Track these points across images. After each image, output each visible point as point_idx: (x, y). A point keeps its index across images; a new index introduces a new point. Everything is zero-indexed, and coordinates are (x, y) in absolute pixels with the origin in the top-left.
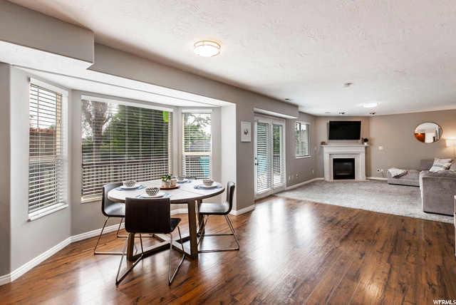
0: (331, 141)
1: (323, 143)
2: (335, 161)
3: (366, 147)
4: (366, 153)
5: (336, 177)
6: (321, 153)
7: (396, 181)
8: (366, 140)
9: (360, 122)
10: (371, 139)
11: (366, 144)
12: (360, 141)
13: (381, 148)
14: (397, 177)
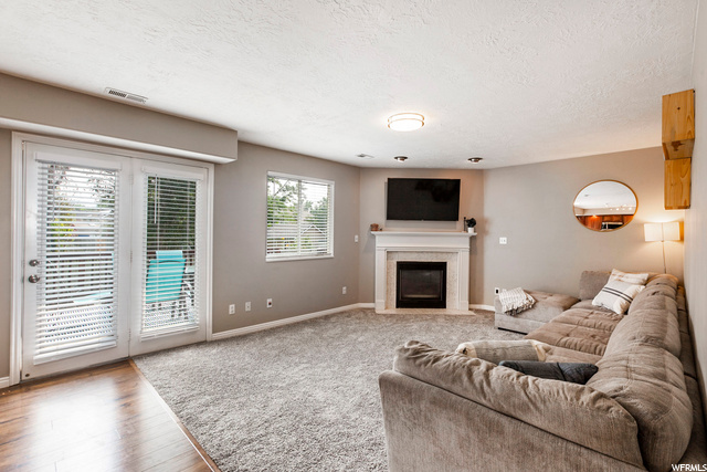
0: (392, 222)
1: (375, 227)
2: (402, 266)
3: (472, 238)
4: (473, 251)
5: (401, 303)
6: (371, 249)
7: (510, 322)
8: (472, 223)
9: (458, 181)
10: (485, 221)
11: (470, 230)
12: (460, 224)
13: (503, 241)
14: (514, 313)
